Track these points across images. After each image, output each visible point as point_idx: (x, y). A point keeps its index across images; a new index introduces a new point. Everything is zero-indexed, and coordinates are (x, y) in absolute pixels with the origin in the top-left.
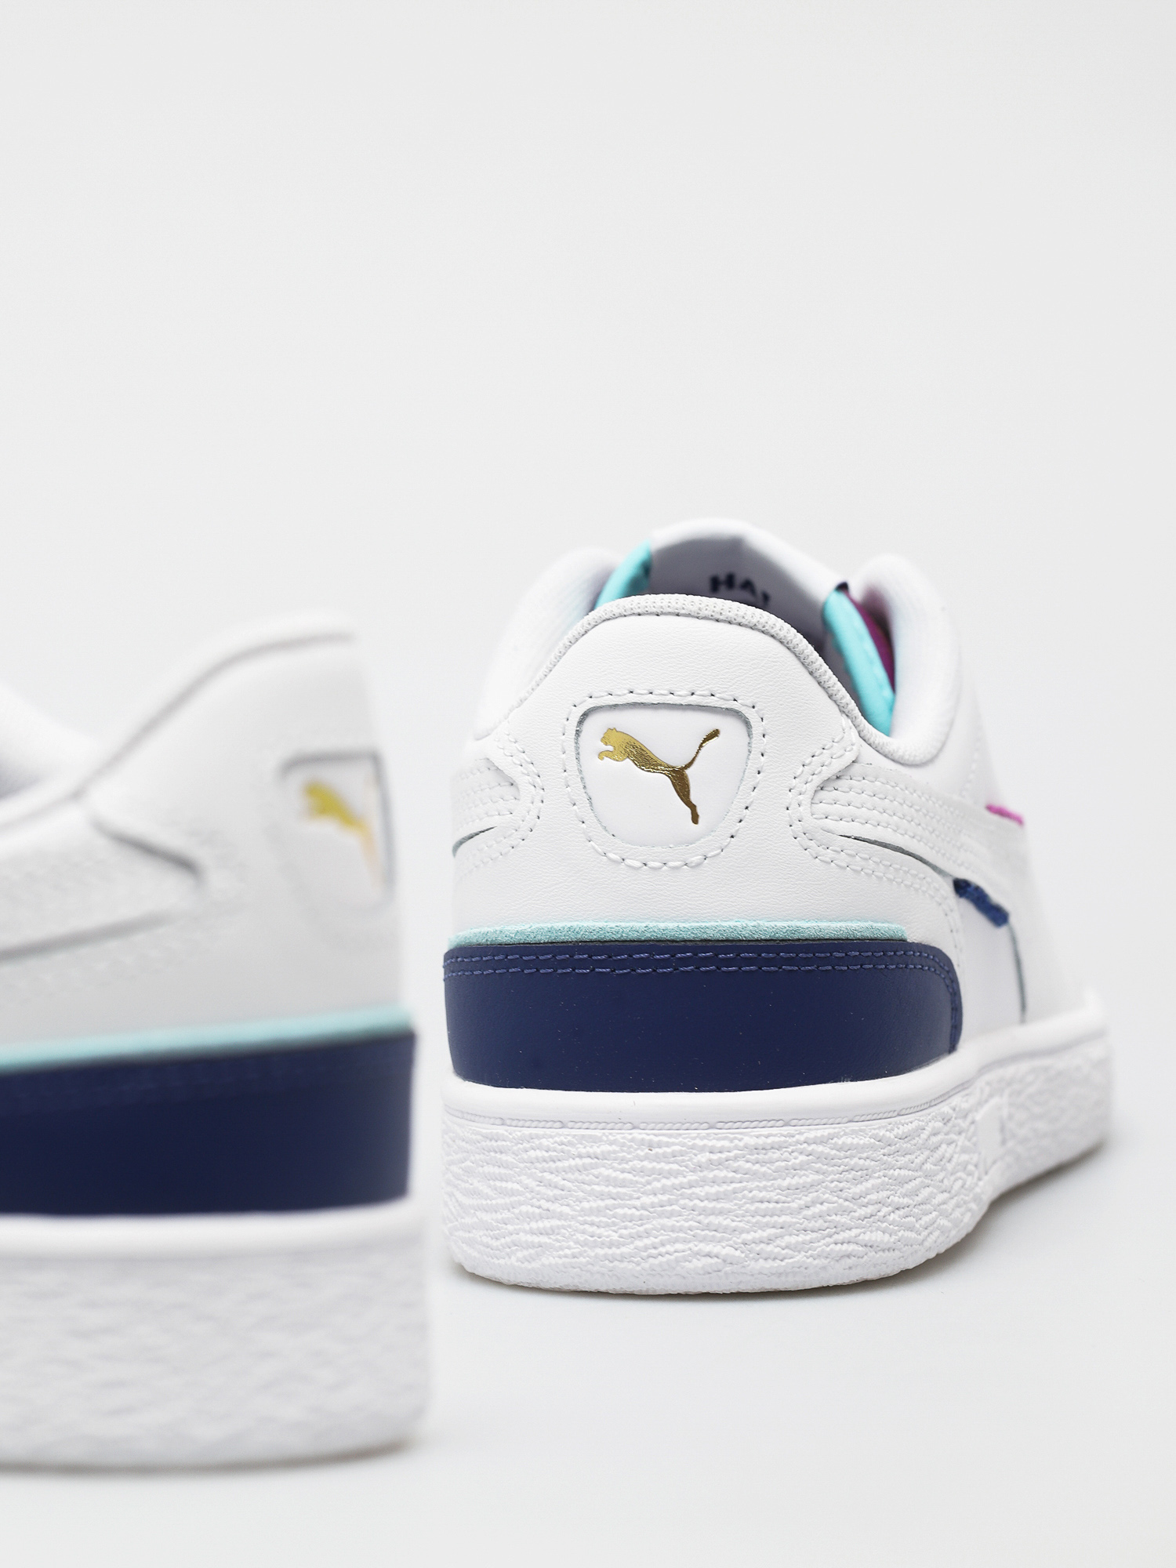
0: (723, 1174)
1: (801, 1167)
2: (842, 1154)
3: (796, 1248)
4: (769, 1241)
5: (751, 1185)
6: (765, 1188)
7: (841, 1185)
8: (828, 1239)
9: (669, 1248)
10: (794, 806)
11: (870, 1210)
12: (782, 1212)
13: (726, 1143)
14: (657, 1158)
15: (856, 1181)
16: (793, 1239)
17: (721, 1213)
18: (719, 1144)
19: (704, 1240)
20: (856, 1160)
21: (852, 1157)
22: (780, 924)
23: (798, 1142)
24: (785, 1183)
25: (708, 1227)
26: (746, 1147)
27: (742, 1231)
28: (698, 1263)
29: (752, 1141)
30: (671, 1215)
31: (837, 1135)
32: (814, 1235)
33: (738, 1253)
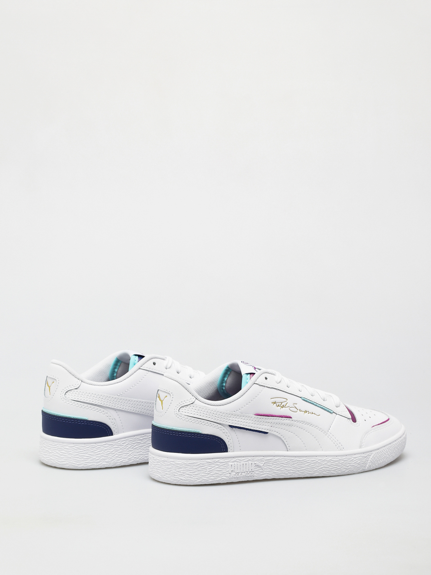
0: (159, 464)
1: (169, 465)
2: (176, 464)
3: (168, 477)
4: (165, 475)
5: (162, 466)
6: (164, 467)
7: (176, 469)
8: (173, 477)
9: (154, 474)
10: (176, 409)
11: (181, 474)
12: (166, 471)
13: (160, 459)
14: (154, 460)
15: (179, 469)
16: (167, 476)
17: (159, 470)
18: (159, 459)
19: (157, 473)
20: (179, 465)
21: (178, 465)
22: (170, 427)
23: (169, 461)
24: (166, 467)
25: (158, 471)
26: (162, 460)
27: (161, 473)
28: (156, 477)
29: (162, 459)
30: (155, 469)
31: (174, 461)
32: (171, 476)
33: (161, 476)
